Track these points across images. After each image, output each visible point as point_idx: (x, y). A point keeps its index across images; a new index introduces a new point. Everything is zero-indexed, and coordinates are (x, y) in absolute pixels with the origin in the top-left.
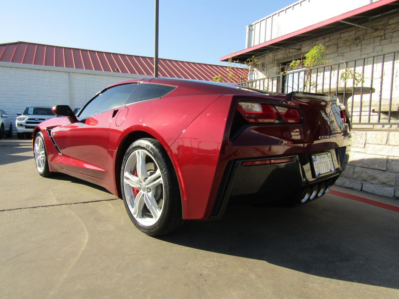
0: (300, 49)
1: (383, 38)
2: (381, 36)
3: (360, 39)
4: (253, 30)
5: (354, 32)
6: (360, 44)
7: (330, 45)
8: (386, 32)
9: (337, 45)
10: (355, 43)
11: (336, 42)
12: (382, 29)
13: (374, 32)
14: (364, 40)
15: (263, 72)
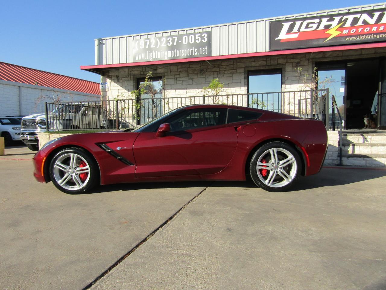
0: (156, 70)
1: (219, 73)
2: (218, 72)
3: (204, 70)
4: (104, 44)
5: (199, 65)
6: (204, 74)
7: (182, 71)
8: (220, 70)
9: (188, 72)
10: (202, 73)
11: (187, 70)
12: (218, 67)
13: (213, 68)
14: (207, 72)
15: (118, 83)
